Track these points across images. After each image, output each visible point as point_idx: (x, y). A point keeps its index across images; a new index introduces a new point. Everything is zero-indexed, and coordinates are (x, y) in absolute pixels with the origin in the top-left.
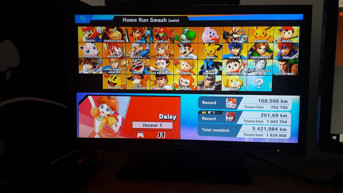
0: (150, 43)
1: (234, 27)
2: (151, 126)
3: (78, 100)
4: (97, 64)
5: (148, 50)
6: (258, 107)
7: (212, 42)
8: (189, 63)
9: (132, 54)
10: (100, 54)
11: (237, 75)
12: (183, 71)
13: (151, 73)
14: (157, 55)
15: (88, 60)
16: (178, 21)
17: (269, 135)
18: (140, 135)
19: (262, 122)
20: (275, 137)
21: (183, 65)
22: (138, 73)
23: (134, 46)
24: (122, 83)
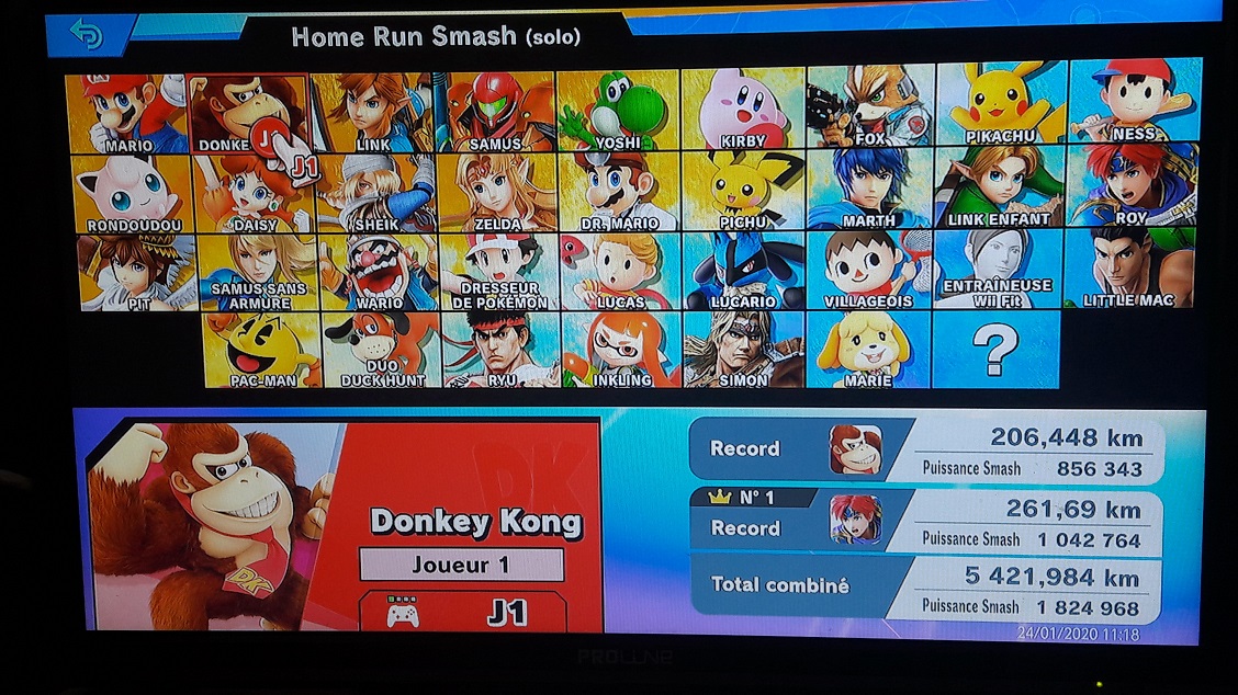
0: (435, 153)
1: (859, 68)
2: (455, 568)
4: (172, 261)
5: (428, 190)
6: (991, 469)
7: (751, 142)
8: (637, 251)
9: (348, 207)
10: (185, 215)
11: (881, 309)
12: (607, 290)
13: (447, 302)
14: (475, 215)
15: (125, 244)
16: (572, 38)
17: (1051, 607)
18: (402, 614)
19: (1015, 540)
20: (1083, 618)
21: (607, 260)
22: (378, 303)
23: (353, 171)
24: (300, 358)
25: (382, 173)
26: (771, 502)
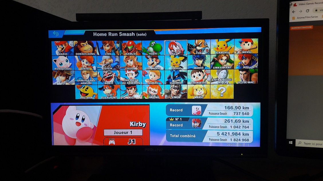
1: (197, 40)
2: (122, 133)
3: (52, 110)
4: (70, 75)
5: (118, 62)
6: (221, 114)
8: (156, 73)
9: (103, 65)
11: (201, 84)
12: (151, 81)
13: (121, 83)
14: (127, 67)
15: (61, 72)
16: (144, 35)
17: (233, 140)
18: (112, 142)
19: (226, 127)
20: (239, 142)
21: (151, 75)
22: (108, 83)
23: (104, 59)
25: (110, 59)
26: (181, 120)
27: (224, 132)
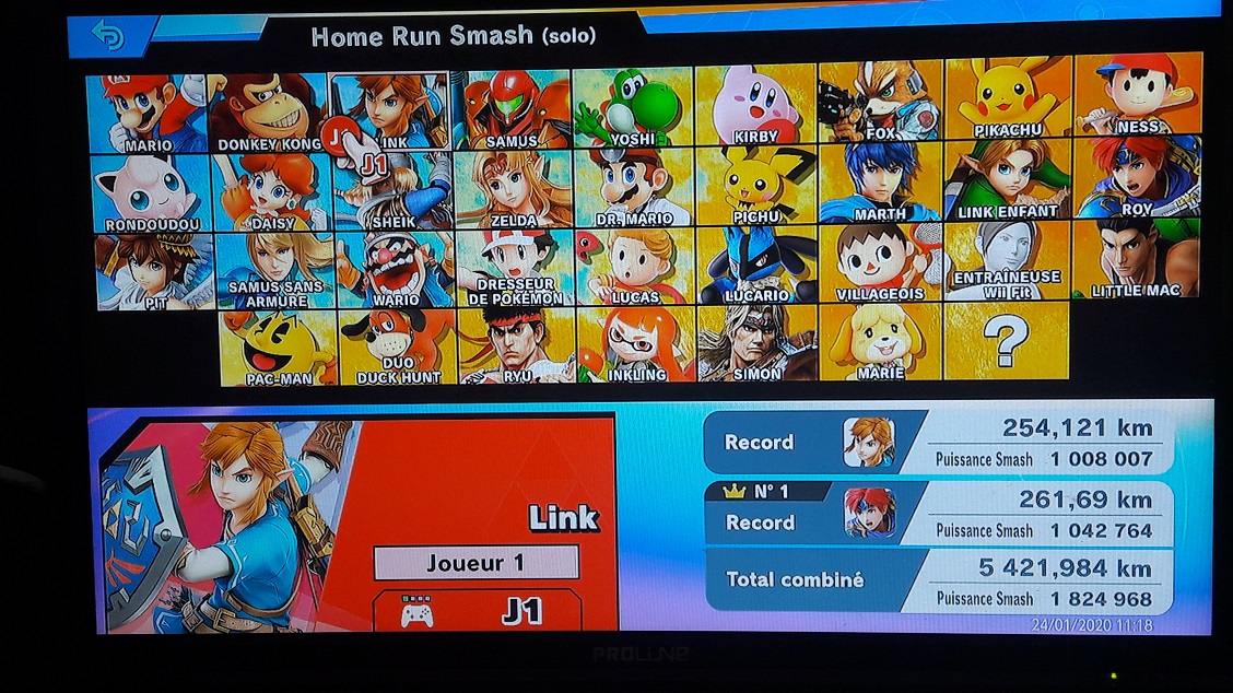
1: (869, 64)
2: (470, 566)
3: (98, 446)
4: (189, 260)
5: (444, 187)
6: (1003, 460)
7: (764, 137)
8: (650, 245)
9: (365, 205)
11: (892, 302)
12: (621, 284)
14: (492, 212)
15: (143, 244)
16: (588, 37)
17: (1064, 598)
18: (417, 614)
19: (1028, 531)
20: (1097, 609)
21: (622, 255)
22: (394, 299)
24: (318, 356)
25: (399, 171)
26: (785, 496)
27: (1019, 556)
